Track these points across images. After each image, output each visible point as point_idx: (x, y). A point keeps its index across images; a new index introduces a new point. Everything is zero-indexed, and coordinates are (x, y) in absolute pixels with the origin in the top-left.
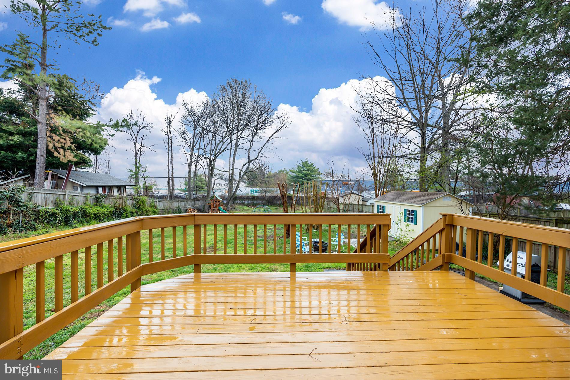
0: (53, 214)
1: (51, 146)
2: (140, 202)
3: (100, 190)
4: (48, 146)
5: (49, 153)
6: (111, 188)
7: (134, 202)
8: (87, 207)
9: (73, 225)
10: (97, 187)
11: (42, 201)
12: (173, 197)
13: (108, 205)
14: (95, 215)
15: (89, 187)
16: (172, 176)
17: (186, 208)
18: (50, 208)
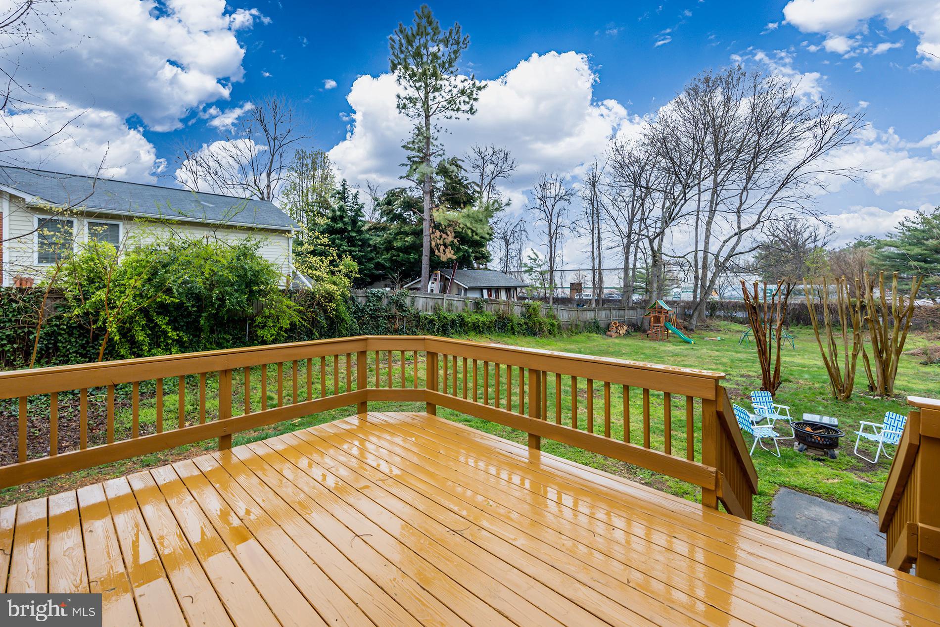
0: (433, 320)
1: (433, 243)
2: (531, 310)
3: (485, 292)
4: (431, 244)
5: (432, 252)
6: (497, 290)
7: (524, 309)
8: (465, 315)
9: (451, 335)
10: (481, 289)
11: (423, 306)
12: (601, 302)
13: (489, 313)
14: (474, 324)
15: (472, 289)
16: (600, 267)
17: (609, 322)
18: (429, 313)
